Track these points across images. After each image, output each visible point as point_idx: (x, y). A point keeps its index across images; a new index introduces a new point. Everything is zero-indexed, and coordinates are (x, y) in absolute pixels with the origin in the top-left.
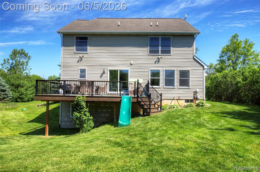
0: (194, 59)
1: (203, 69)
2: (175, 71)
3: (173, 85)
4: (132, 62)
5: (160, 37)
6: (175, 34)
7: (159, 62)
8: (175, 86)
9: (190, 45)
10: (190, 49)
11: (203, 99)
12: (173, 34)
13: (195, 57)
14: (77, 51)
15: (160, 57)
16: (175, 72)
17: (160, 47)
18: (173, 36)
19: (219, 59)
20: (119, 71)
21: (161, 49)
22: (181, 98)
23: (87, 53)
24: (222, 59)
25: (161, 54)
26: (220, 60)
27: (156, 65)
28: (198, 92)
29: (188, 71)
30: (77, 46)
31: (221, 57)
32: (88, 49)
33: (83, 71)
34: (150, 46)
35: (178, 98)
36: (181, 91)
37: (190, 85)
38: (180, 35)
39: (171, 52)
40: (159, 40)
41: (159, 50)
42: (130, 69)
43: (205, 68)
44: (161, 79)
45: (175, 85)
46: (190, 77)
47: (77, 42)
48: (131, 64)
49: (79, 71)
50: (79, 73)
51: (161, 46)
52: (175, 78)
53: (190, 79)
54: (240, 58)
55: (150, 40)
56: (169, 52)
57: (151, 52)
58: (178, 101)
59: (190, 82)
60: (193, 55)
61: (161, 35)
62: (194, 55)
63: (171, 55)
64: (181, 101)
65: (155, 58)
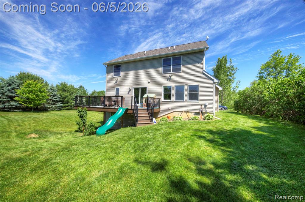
0: (204, 74)
1: (213, 83)
2: (185, 86)
3: (183, 99)
4: (149, 81)
5: (172, 58)
6: (185, 53)
7: (170, 79)
8: (185, 100)
9: (200, 61)
10: (200, 65)
11: (212, 112)
12: (183, 53)
13: (204, 72)
14: (115, 76)
15: (171, 75)
16: (185, 88)
17: (171, 66)
18: (183, 55)
19: (258, 75)
20: (140, 88)
21: (172, 68)
22: (189, 111)
23: (120, 77)
24: (261, 75)
25: (172, 72)
26: (260, 77)
27: (168, 82)
28: (207, 106)
29: (198, 85)
30: (115, 72)
31: (260, 73)
32: (121, 73)
33: (118, 89)
34: (163, 66)
35: (187, 111)
36: (189, 105)
37: (199, 99)
38: (190, 53)
39: (181, 70)
40: (170, 60)
41: (171, 69)
42: (147, 87)
43: (215, 82)
44: (172, 94)
45: (185, 98)
46: (199, 91)
47: (115, 69)
48: (149, 83)
49: (115, 90)
50: (115, 91)
51: (173, 65)
52: (185, 92)
53: (199, 94)
54: (282, 72)
55: (164, 61)
56: (179, 70)
57: (164, 71)
58: (188, 113)
59: (199, 96)
60: (202, 70)
61: (172, 56)
62: (204, 70)
63: (181, 73)
64: (190, 113)
65: (167, 76)
